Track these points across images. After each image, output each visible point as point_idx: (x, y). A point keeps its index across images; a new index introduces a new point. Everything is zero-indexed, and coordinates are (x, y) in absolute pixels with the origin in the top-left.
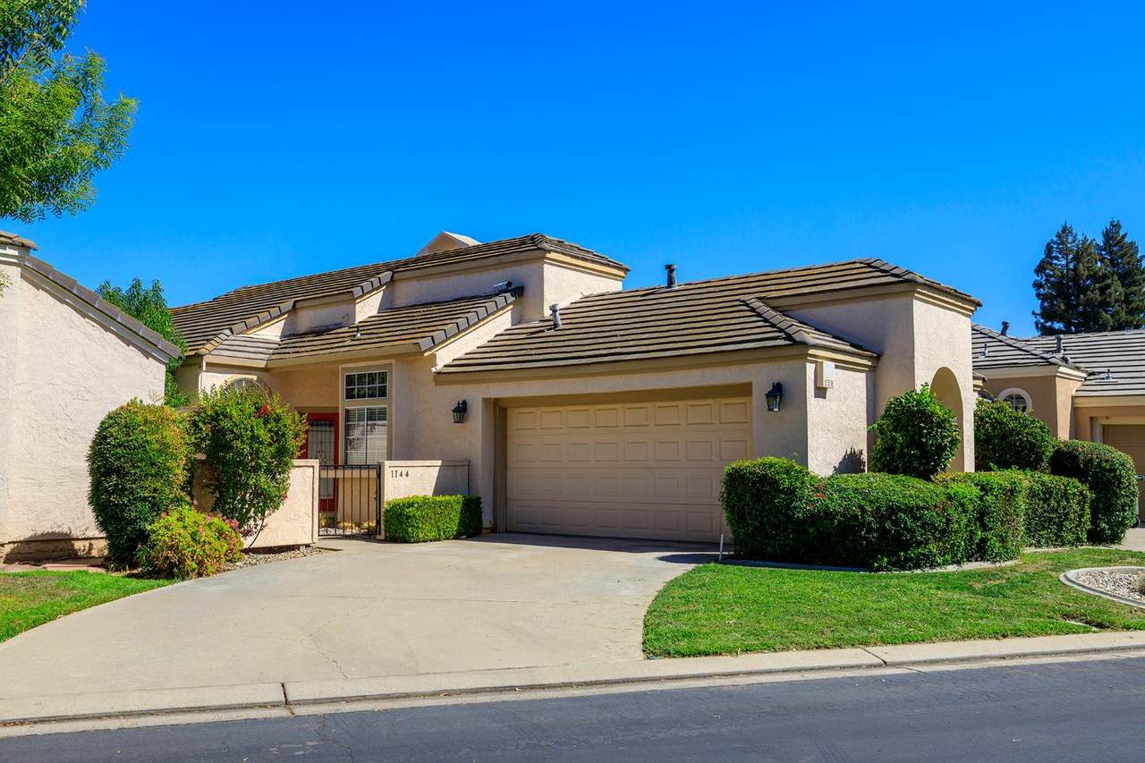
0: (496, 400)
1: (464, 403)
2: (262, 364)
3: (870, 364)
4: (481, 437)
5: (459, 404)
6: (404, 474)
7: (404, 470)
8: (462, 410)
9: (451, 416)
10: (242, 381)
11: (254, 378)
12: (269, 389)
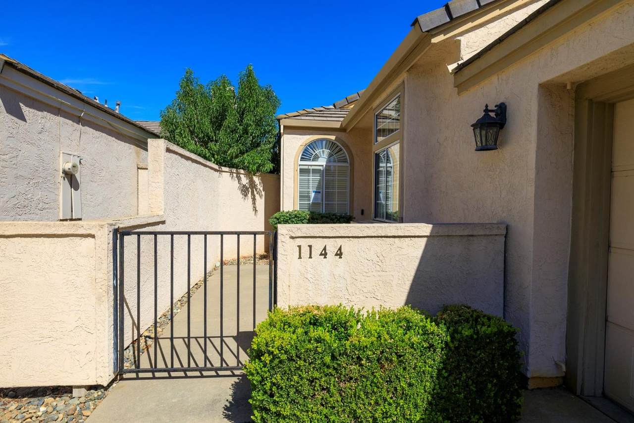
1: (502, 109)
2: (337, 125)
4: (532, 174)
5: (487, 110)
7: (332, 246)
8: (494, 123)
10: (322, 140)
11: (333, 138)
12: (347, 147)
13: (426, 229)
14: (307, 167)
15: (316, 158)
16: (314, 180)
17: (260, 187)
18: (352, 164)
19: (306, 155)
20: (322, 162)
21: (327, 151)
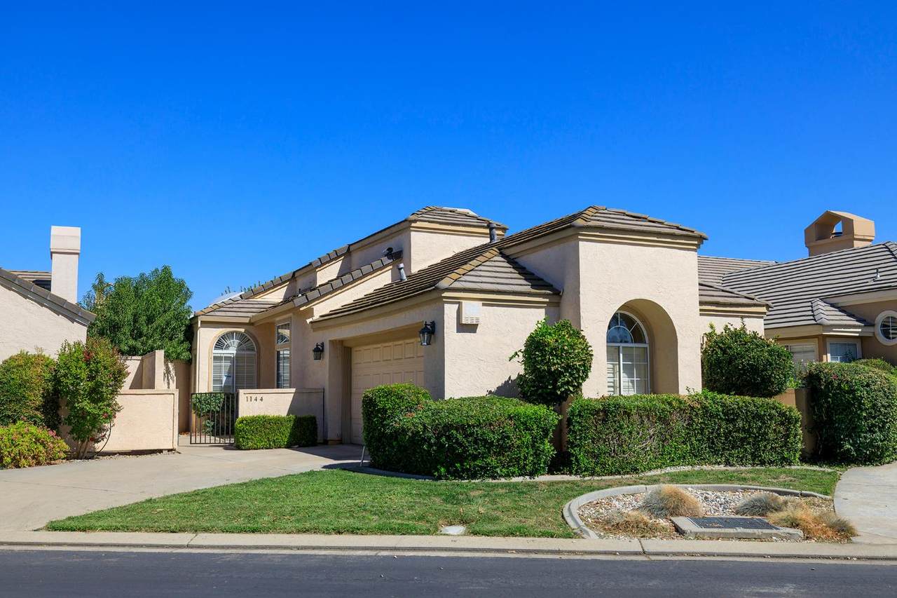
0: (341, 342)
1: (323, 345)
2: (247, 321)
3: (548, 300)
4: (328, 370)
5: (318, 344)
6: (259, 399)
7: (259, 397)
8: (319, 351)
9: (312, 355)
10: (232, 333)
11: (242, 330)
12: (254, 338)
13: (293, 390)
14: (219, 355)
15: (228, 347)
16: (225, 365)
17: (173, 373)
18: (259, 352)
19: (219, 345)
20: (232, 351)
21: (236, 342)
